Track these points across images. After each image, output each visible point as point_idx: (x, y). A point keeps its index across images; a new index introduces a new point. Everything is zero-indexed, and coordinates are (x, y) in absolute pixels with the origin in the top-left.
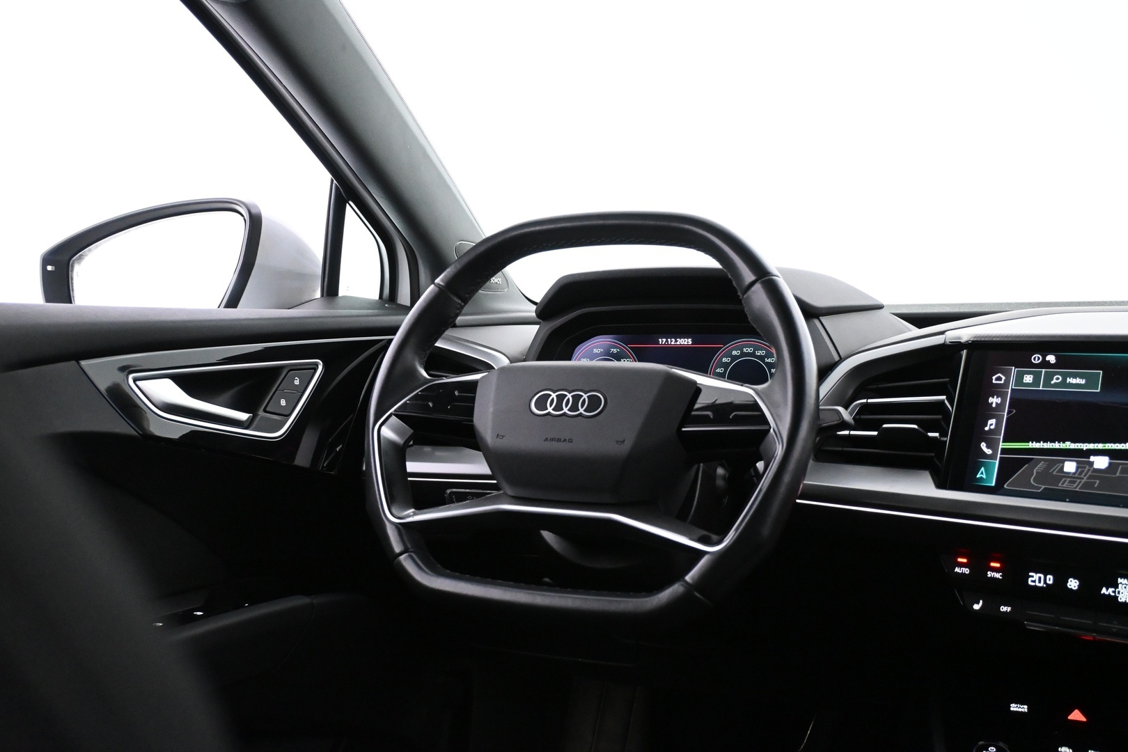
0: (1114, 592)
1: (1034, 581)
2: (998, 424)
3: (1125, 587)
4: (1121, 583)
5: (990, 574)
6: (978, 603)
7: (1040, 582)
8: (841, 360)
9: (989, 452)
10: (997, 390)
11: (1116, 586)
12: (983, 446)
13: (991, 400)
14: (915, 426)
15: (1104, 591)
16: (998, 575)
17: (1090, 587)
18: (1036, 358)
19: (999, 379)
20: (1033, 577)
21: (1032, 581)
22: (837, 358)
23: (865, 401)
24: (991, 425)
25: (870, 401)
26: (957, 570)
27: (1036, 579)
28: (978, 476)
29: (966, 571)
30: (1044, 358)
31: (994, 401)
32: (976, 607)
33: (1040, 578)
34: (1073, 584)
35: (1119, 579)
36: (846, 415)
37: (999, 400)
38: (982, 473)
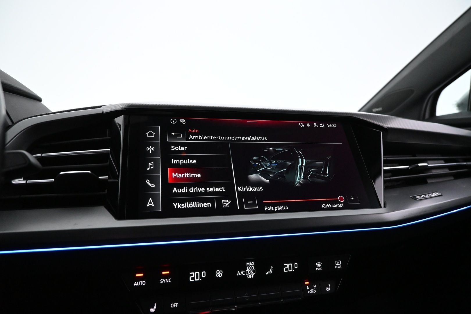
0: (244, 273)
1: (193, 278)
2: (156, 165)
3: (251, 268)
4: (248, 266)
5: (162, 281)
6: (153, 307)
7: (197, 278)
8: (14, 124)
9: (152, 186)
10: (151, 142)
11: (245, 269)
12: (148, 182)
13: (147, 149)
14: (89, 172)
15: (239, 273)
16: (168, 281)
17: (229, 273)
18: (173, 121)
19: (151, 134)
20: (192, 275)
21: (192, 279)
22: (10, 123)
23: (40, 155)
24: (151, 166)
25: (44, 155)
26: (136, 284)
27: (195, 276)
28: (148, 205)
29: (143, 283)
30: (178, 121)
31: (150, 149)
32: (152, 310)
33: (197, 274)
34: (219, 274)
35: (247, 263)
36: (32, 158)
37: (154, 149)
38: (150, 203)
